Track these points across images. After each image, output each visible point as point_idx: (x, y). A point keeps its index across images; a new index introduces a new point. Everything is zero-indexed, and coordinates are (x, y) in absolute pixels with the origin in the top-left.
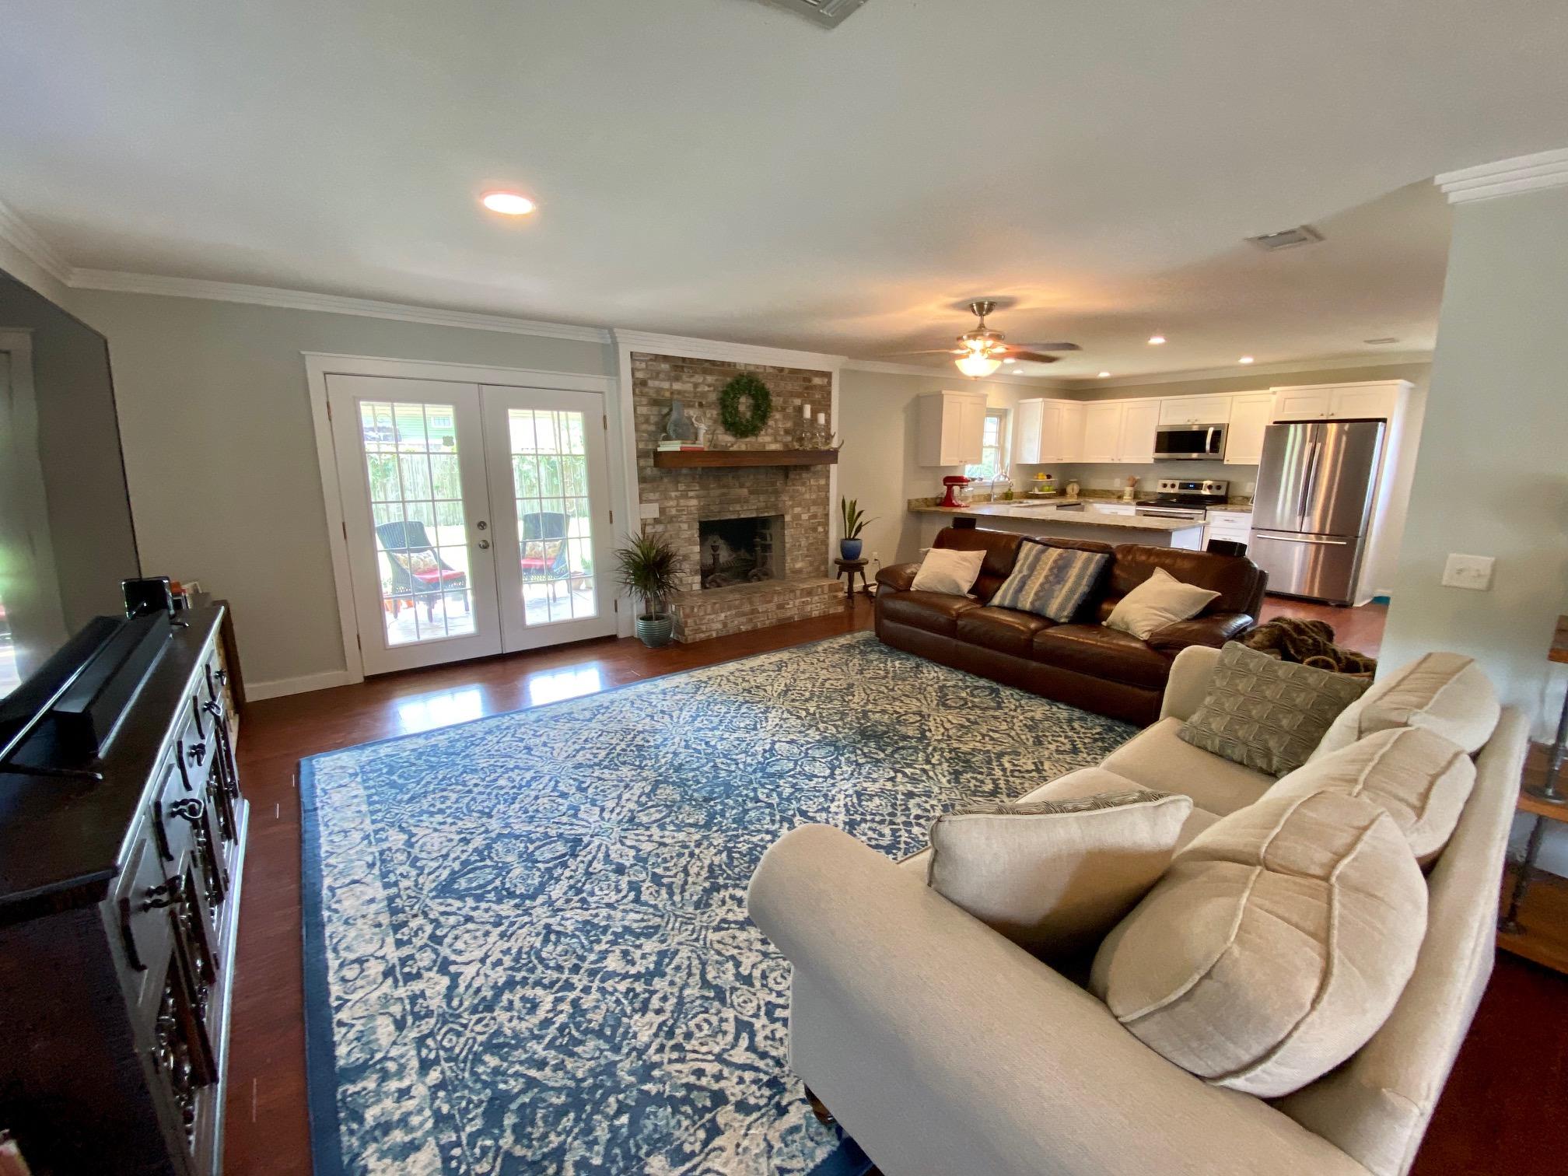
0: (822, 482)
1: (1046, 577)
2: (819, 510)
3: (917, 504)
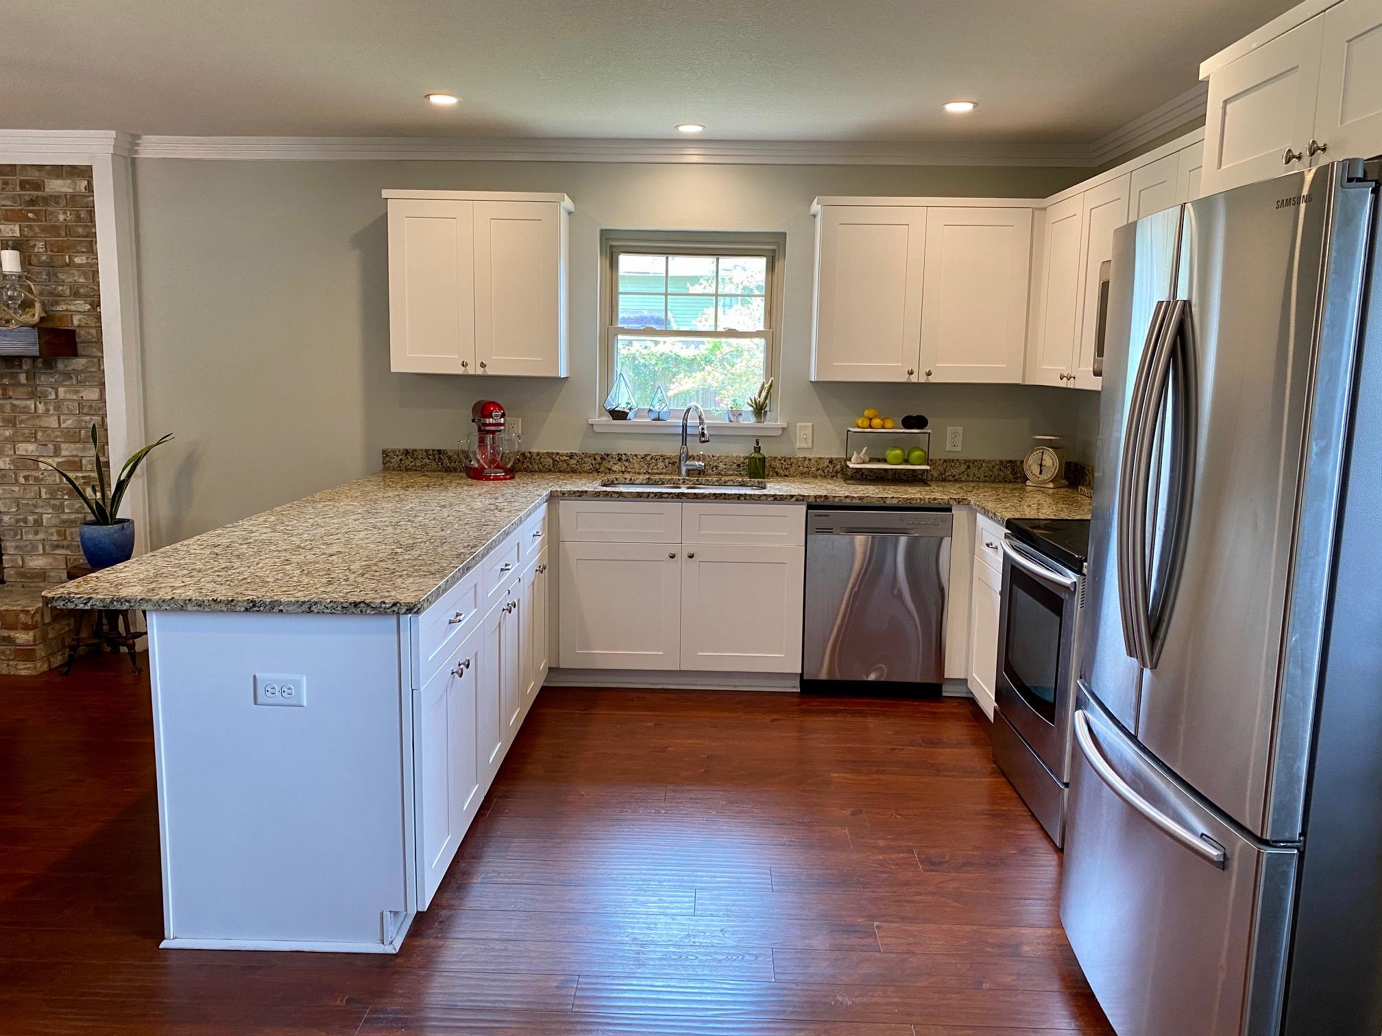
0: (91, 394)
3: (408, 462)
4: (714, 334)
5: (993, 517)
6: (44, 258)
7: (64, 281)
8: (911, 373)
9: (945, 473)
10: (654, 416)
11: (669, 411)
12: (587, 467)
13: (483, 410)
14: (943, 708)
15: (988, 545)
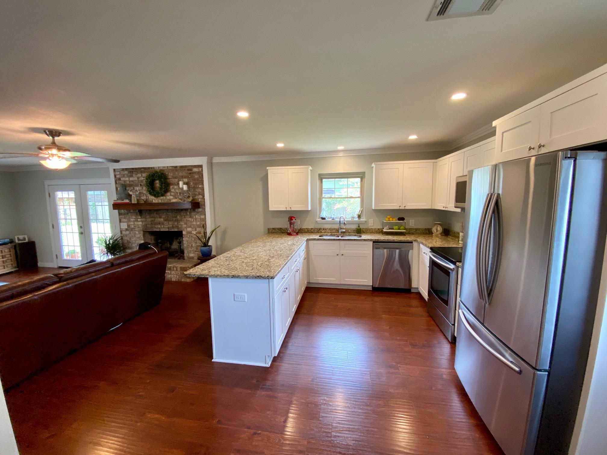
0: (203, 217)
3: (274, 231)
4: (348, 198)
5: (426, 245)
6: (193, 186)
7: (197, 191)
8: (400, 207)
9: (410, 232)
10: (332, 218)
11: (336, 217)
12: (316, 231)
13: (291, 219)
14: (412, 296)
15: (424, 253)
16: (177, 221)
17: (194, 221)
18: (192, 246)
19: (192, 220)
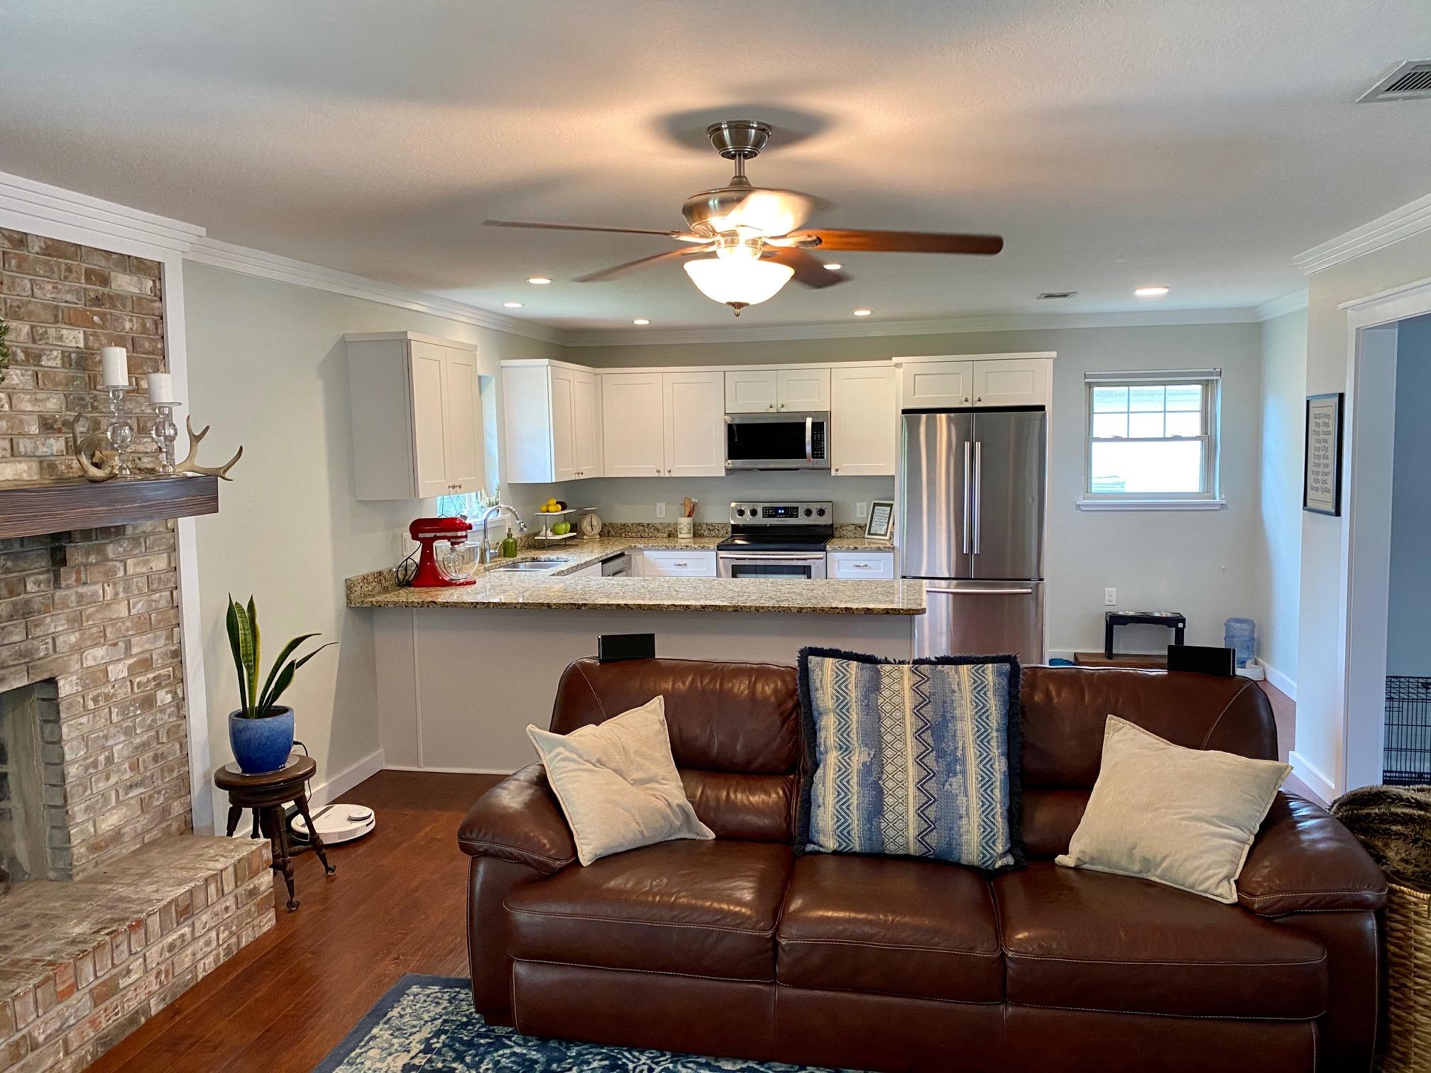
0: (160, 563)
1: (920, 761)
2: (150, 644)
7: (131, 413)
8: (577, 474)
16: (24, 612)
17: (117, 594)
18: (109, 760)
19: (109, 590)
